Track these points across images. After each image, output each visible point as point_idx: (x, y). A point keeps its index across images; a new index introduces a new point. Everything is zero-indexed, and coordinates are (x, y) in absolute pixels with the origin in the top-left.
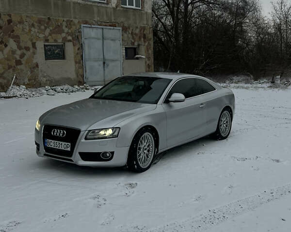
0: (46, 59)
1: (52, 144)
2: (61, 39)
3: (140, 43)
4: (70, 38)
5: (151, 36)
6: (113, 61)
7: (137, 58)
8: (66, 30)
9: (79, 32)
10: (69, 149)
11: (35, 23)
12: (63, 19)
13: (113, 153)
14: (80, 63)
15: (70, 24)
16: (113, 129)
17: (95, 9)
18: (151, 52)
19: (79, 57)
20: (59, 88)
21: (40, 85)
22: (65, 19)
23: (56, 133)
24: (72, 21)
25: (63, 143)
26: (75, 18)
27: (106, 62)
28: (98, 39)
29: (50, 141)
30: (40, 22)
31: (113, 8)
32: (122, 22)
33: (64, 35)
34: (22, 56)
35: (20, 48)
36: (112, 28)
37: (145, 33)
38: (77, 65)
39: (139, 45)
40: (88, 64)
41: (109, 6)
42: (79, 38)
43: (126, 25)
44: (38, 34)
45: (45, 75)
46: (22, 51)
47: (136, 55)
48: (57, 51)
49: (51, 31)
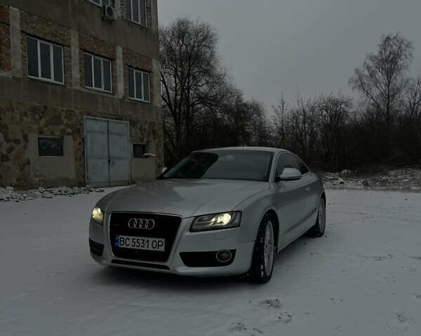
0: (40, 155)
1: (129, 242)
2: (59, 132)
3: (150, 139)
4: (69, 130)
5: (161, 132)
6: (119, 159)
7: (147, 157)
8: (65, 121)
9: (80, 124)
10: (162, 249)
11: (28, 112)
12: (61, 108)
13: (234, 252)
14: (80, 160)
15: (69, 114)
16: (231, 213)
17: (100, 99)
18: (161, 150)
19: (80, 153)
20: (56, 190)
21: (32, 186)
22: (65, 109)
23: (137, 224)
24: (72, 111)
25: (151, 240)
26: (76, 108)
27: (111, 160)
28: (102, 133)
29: (125, 237)
30: (34, 110)
31: (120, 99)
32: (130, 115)
33: (62, 127)
34: (10, 150)
35: (7, 140)
36: (119, 121)
37: (155, 128)
38: (78, 162)
39: (148, 142)
40: (91, 162)
41: (116, 97)
42: (81, 130)
43: (134, 119)
44: (31, 125)
45: (38, 174)
46: (10, 144)
47: (144, 153)
48: (53, 146)
49: (47, 121)
